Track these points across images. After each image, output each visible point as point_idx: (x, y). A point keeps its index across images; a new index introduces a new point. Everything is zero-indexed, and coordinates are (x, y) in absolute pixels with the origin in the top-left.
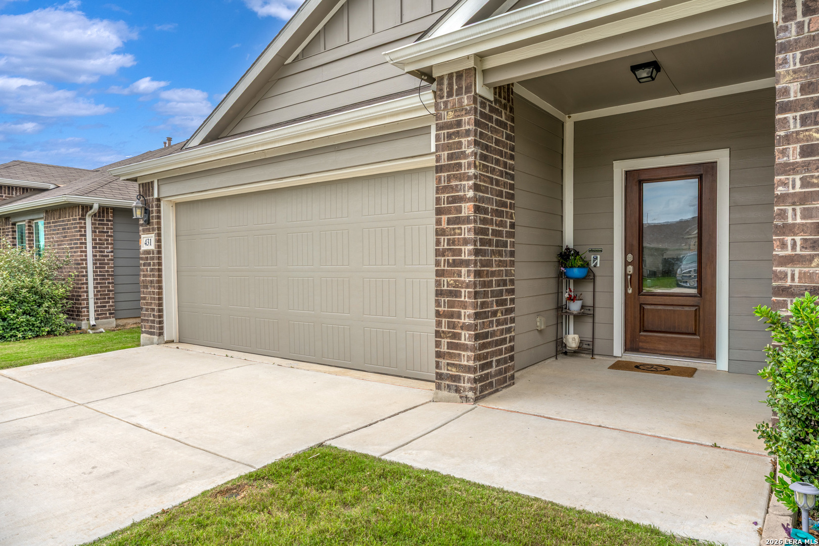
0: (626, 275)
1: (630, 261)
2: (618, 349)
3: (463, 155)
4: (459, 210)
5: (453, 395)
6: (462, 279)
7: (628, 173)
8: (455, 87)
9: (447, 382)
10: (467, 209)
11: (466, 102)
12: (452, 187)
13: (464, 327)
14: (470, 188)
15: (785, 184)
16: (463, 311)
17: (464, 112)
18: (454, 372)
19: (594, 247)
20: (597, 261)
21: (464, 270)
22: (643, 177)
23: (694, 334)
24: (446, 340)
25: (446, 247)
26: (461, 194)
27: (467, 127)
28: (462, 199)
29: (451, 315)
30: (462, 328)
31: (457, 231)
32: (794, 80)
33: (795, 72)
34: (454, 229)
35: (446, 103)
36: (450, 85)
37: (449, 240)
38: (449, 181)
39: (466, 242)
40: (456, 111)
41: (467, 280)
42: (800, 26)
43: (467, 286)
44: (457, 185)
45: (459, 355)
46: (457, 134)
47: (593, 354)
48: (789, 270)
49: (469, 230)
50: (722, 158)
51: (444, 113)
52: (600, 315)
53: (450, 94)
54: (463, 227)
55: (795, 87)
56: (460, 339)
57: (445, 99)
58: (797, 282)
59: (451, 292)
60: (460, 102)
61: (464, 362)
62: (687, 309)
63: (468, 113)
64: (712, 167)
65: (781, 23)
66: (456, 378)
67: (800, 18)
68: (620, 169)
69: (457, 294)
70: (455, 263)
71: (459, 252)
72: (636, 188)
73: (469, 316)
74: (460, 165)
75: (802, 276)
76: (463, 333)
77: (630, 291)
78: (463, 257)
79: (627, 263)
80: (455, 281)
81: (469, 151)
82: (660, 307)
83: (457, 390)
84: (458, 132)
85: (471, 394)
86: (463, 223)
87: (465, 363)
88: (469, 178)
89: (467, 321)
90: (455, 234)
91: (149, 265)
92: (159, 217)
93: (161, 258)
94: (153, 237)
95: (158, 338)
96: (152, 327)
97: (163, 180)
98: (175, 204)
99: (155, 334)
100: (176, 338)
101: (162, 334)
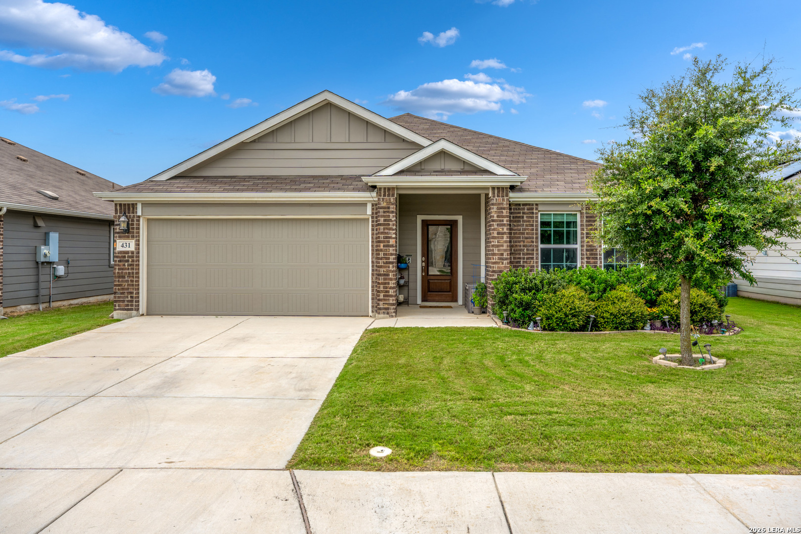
0: (422, 267)
1: (423, 260)
2: (419, 301)
3: (391, 220)
4: (389, 242)
5: (386, 315)
6: (390, 269)
7: (423, 221)
8: (387, 193)
9: (383, 311)
10: (392, 242)
11: (392, 200)
12: (385, 232)
13: (391, 288)
14: (394, 234)
15: (494, 242)
16: (390, 282)
17: (391, 204)
18: (386, 306)
19: (408, 254)
20: (410, 261)
21: (391, 266)
22: (428, 223)
23: (449, 292)
24: (382, 294)
25: (382, 256)
26: (390, 235)
27: (392, 210)
28: (390, 238)
29: (385, 283)
30: (390, 288)
31: (388, 250)
32: (495, 214)
33: (496, 211)
34: (386, 249)
35: (383, 199)
36: (385, 192)
37: (384, 253)
38: (384, 230)
39: (392, 254)
40: (387, 203)
41: (392, 269)
42: (496, 199)
43: (393, 272)
44: (388, 232)
45: (389, 299)
46: (388, 212)
47: (408, 304)
48: (494, 265)
49: (393, 250)
50: (460, 219)
51: (382, 203)
52: (411, 285)
53: (384, 195)
54: (390, 248)
55: (495, 215)
56: (389, 293)
57: (382, 197)
58: (496, 269)
59: (385, 274)
60: (390, 199)
62: (446, 281)
63: (392, 204)
64: (456, 222)
65: (492, 198)
66: (388, 309)
67: (496, 197)
68: (420, 218)
69: (388, 275)
70: (387, 263)
71: (389, 259)
72: (426, 228)
73: (393, 284)
74: (389, 224)
75: (498, 267)
76: (390, 290)
77: (423, 274)
78: (390, 260)
79: (422, 262)
80: (387, 270)
81: (393, 219)
82: (436, 281)
83: (388, 314)
84: (388, 211)
85: (394, 314)
86: (391, 247)
87: (392, 302)
88: (393, 230)
89: (392, 285)
90: (387, 251)
91: (128, 261)
92: (139, 229)
93: (138, 257)
94: (132, 243)
95: (134, 312)
96: (127, 305)
97: (145, 204)
98: (148, 219)
99: (132, 310)
100: (145, 312)
101: (138, 310)
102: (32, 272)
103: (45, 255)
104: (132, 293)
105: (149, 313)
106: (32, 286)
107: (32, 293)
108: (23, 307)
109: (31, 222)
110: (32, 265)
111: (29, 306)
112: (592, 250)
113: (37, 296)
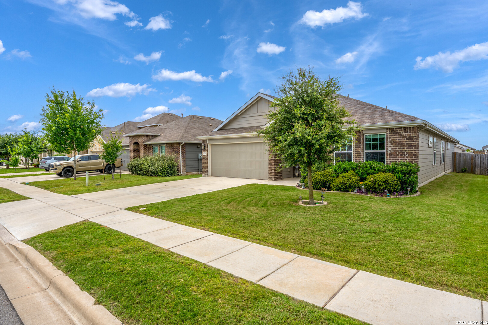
5: (271, 180)
9: (270, 178)
13: (273, 169)
16: (273, 167)
18: (271, 176)
24: (270, 171)
29: (271, 167)
37: (271, 156)
41: (273, 162)
56: (272, 171)
61: (273, 175)
66: (272, 177)
69: (272, 164)
70: (272, 159)
83: (272, 179)
85: (274, 180)
91: (205, 158)
92: (208, 148)
93: (208, 157)
94: (206, 152)
95: (207, 175)
96: (205, 173)
97: (209, 140)
98: (211, 145)
99: (206, 174)
100: (211, 175)
101: (208, 174)
102: (197, 162)
103: (201, 157)
104: (206, 169)
105: (212, 176)
106: (197, 166)
107: (197, 168)
108: (194, 173)
109: (196, 146)
110: (197, 159)
111: (196, 172)
112: (358, 153)
113: (199, 169)
